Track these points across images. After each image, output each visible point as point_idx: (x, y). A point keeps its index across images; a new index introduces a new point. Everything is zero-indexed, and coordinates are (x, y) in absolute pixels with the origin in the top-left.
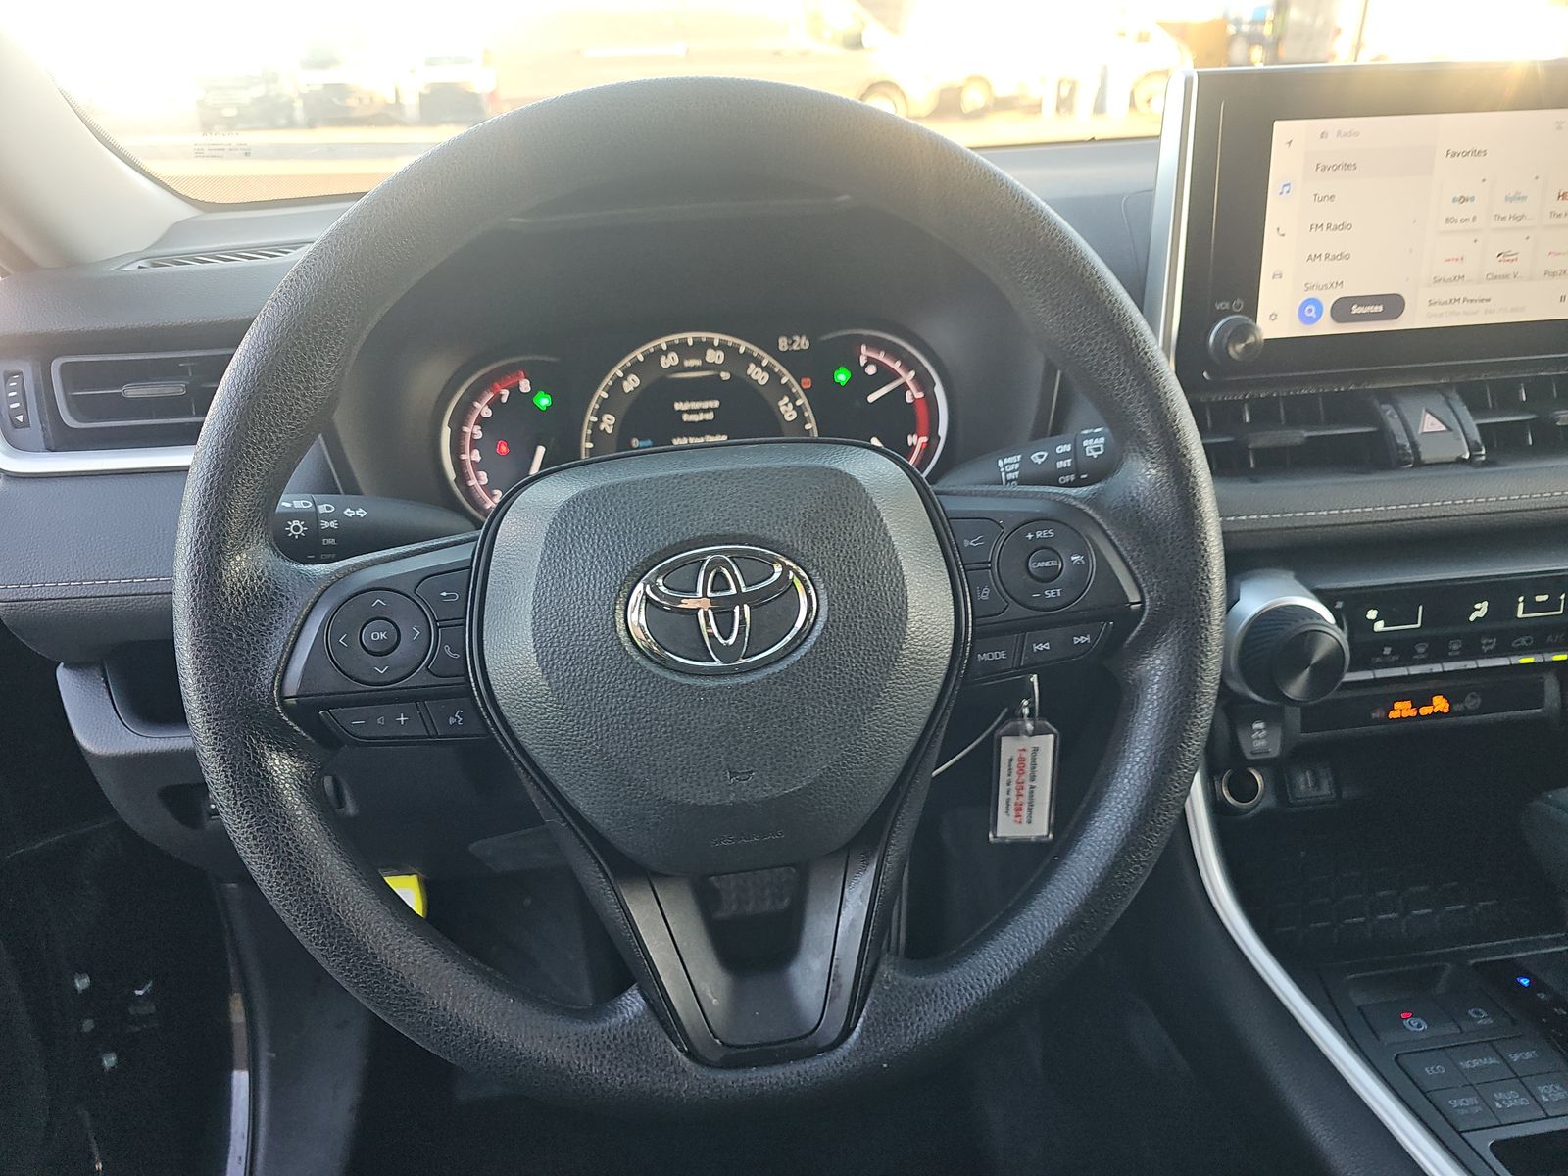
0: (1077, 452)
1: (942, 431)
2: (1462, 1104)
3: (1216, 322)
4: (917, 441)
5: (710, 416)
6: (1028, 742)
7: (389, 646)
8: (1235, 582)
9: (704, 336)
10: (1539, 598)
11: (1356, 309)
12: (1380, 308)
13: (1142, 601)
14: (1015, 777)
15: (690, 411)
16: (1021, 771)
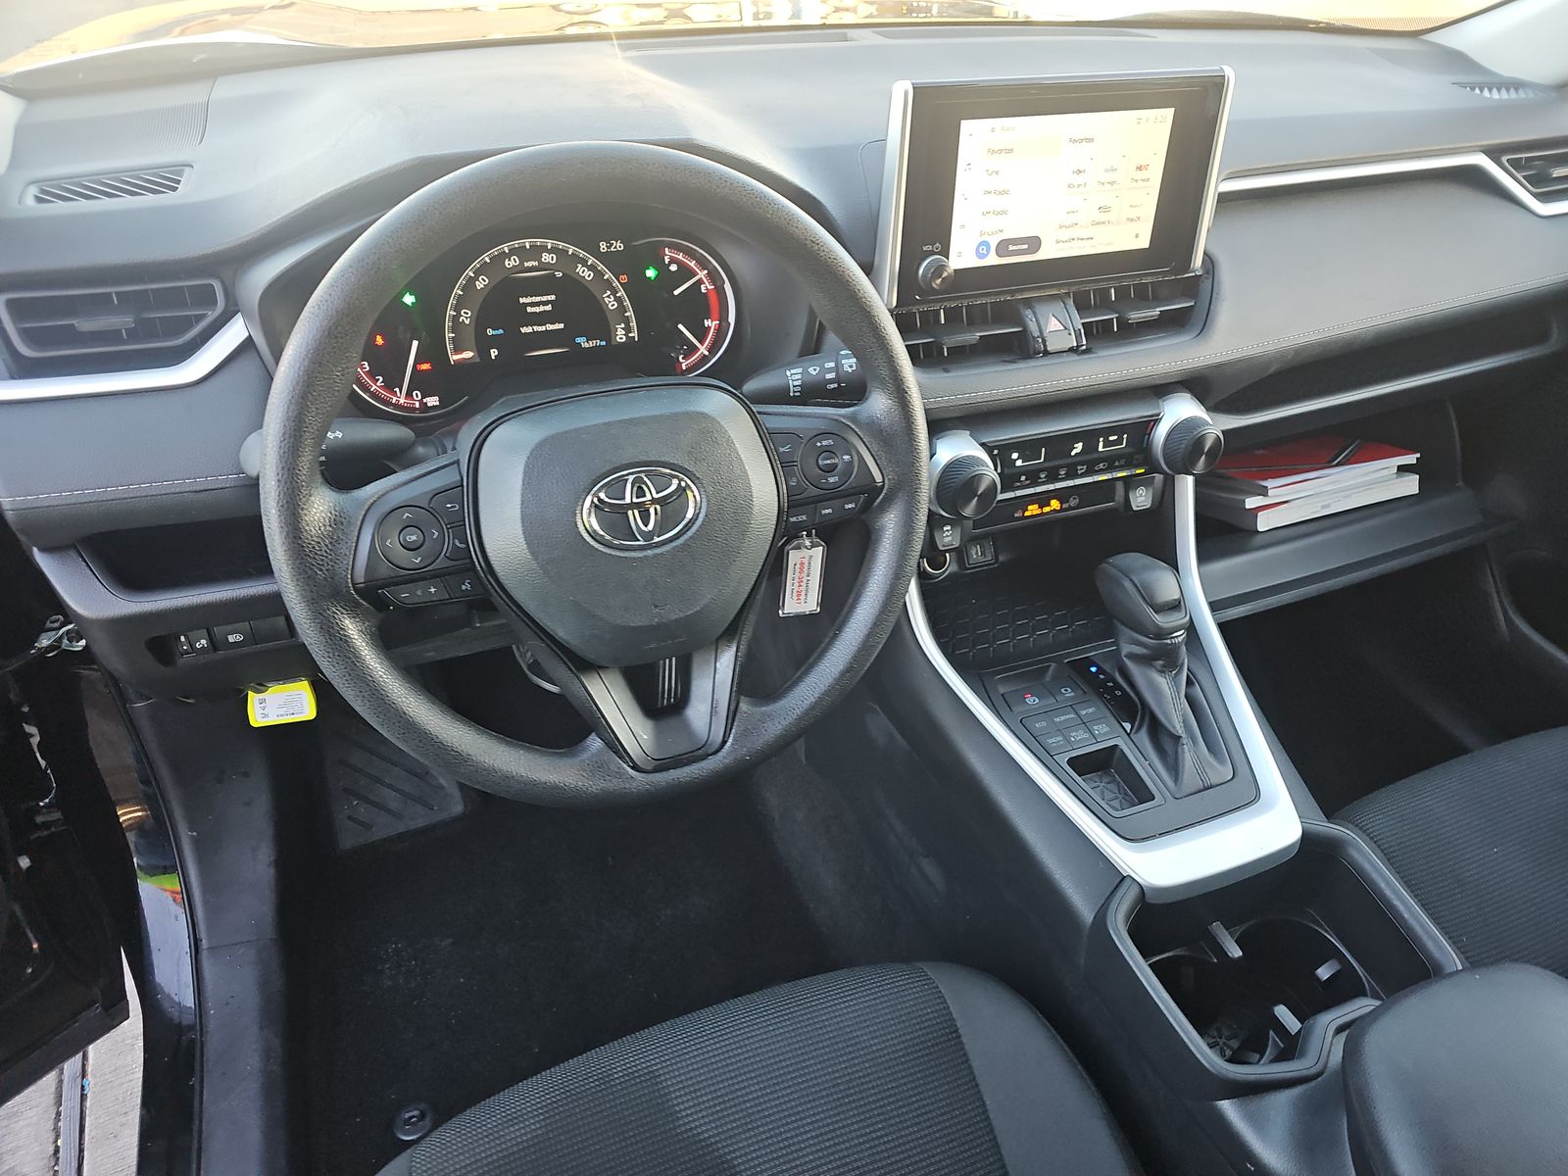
0: (838, 368)
1: (732, 319)
2: (1053, 741)
3: (924, 259)
4: (711, 324)
5: (549, 308)
6: (805, 552)
7: (418, 545)
8: (934, 440)
9: (539, 241)
10: (1111, 438)
11: (1011, 248)
12: (1026, 246)
13: (883, 482)
14: (797, 574)
15: (533, 304)
16: (801, 571)
